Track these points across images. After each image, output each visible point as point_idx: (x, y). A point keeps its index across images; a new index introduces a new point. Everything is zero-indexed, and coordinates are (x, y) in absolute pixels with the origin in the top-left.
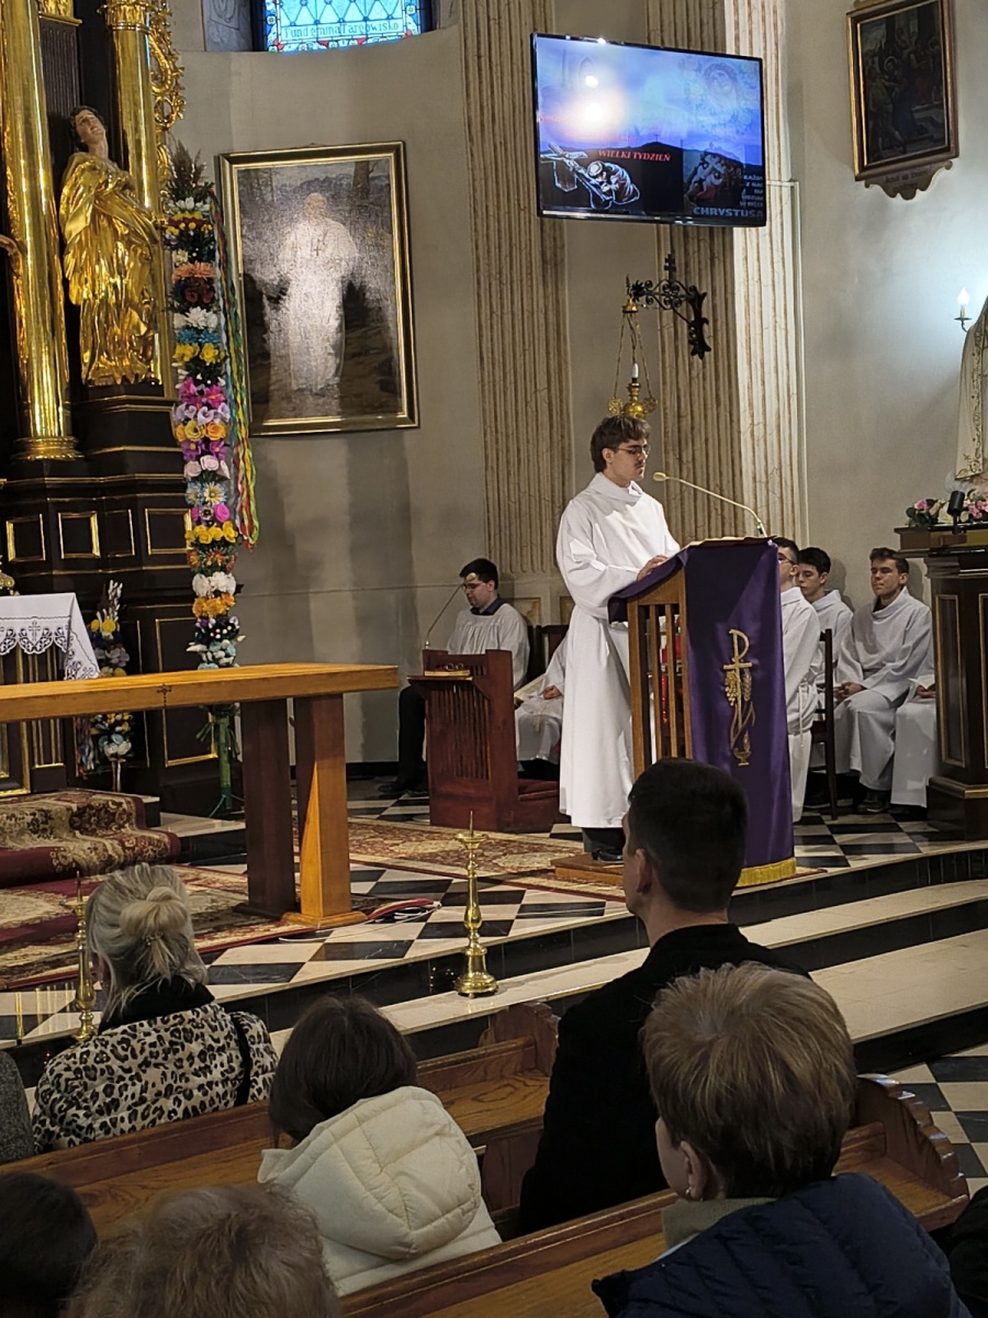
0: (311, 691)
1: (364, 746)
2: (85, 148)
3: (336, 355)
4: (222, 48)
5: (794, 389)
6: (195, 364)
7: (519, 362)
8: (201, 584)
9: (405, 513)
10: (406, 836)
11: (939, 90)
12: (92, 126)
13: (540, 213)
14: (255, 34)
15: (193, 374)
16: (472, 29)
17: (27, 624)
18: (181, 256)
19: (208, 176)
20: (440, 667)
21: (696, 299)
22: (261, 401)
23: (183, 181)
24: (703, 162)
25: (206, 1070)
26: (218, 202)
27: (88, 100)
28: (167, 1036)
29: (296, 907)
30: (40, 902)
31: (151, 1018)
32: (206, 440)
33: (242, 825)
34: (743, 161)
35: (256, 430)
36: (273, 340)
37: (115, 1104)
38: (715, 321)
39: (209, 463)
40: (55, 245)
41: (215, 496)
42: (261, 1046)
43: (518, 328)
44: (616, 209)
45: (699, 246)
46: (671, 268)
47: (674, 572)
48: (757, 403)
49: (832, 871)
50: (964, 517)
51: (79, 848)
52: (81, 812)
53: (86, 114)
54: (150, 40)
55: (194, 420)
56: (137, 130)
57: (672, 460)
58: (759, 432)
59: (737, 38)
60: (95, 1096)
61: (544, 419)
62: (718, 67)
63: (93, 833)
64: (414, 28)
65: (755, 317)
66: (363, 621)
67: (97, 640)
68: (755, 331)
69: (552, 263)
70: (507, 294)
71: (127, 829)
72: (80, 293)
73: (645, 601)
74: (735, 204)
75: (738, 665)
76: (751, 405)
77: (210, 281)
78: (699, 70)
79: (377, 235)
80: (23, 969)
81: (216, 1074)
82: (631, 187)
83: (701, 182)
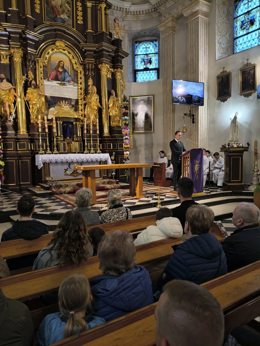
0: (139, 167)
1: (145, 175)
2: (112, 95)
3: (144, 123)
4: (131, 82)
5: (206, 128)
6: (125, 124)
7: (168, 124)
8: (125, 153)
9: (152, 144)
10: (151, 187)
11: (229, 88)
12: (113, 92)
13: (172, 104)
14: (135, 80)
15: (125, 125)
16: (164, 79)
17: (103, 157)
18: (124, 109)
19: (128, 99)
20: (156, 165)
21: (193, 116)
22: (134, 129)
23: (125, 99)
24: (195, 97)
25: (122, 215)
26: (129, 102)
27: (113, 89)
28: (117, 211)
29: (136, 195)
30: (103, 193)
31: (115, 208)
32: (126, 134)
33: (129, 184)
34: (201, 97)
35: (133, 133)
36: (136, 121)
37: (111, 219)
38: (196, 119)
39: (127, 137)
40: (108, 108)
41: (127, 141)
42: (129, 212)
43: (169, 119)
44: (183, 103)
45: (194, 108)
46: (190, 111)
47: (189, 153)
48: (201, 130)
49: (209, 194)
50: (230, 146)
51: (108, 186)
52: (109, 182)
53: (112, 90)
54: (121, 81)
55: (124, 132)
56: (119, 93)
57: (189, 138)
58: (201, 134)
59: (201, 80)
60: (108, 218)
61: (172, 132)
62: (198, 84)
63: (110, 184)
64: (156, 79)
65: (201, 118)
66: (146, 158)
67: (111, 160)
68: (201, 120)
69: (174, 111)
70: (167, 114)
71: (115, 184)
72: (111, 114)
73: (184, 156)
74: (200, 103)
75: (197, 166)
76: (200, 130)
77: (128, 113)
78: (195, 84)
79: (150, 107)
80: (101, 201)
81: (124, 216)
82: (185, 100)
83: (195, 100)
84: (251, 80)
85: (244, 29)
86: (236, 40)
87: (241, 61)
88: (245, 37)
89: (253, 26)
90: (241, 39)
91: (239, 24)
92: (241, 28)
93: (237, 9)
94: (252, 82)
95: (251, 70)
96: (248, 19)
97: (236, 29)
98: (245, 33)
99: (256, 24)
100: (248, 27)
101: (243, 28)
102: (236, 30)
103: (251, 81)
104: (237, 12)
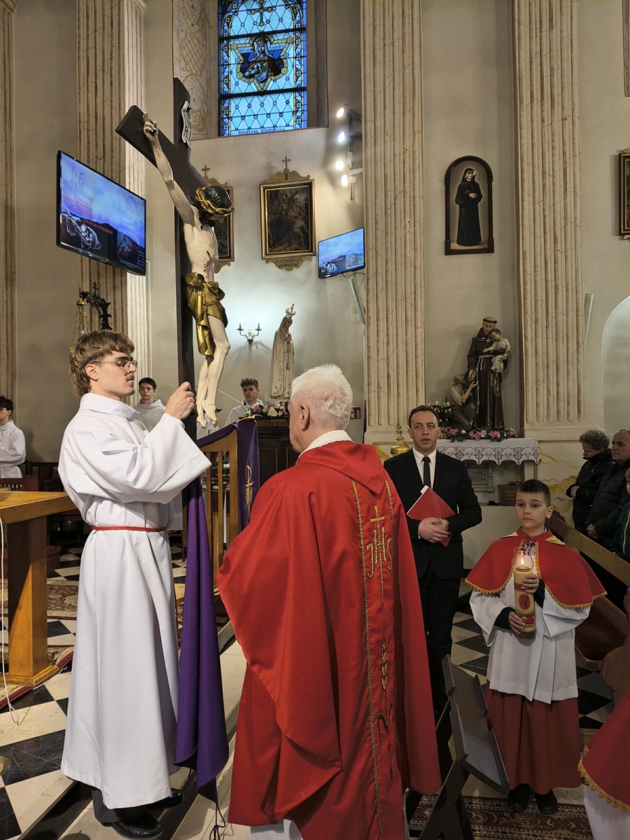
5: (146, 353)
21: (105, 305)
34: (138, 244)
38: (115, 316)
45: (106, 280)
46: (95, 288)
65: (134, 317)
68: (134, 324)
78: (124, 196)
82: (97, 242)
83: (123, 248)
84: (300, 223)
85: (251, 76)
86: (227, 101)
87: (262, 160)
88: (256, 101)
89: (277, 77)
90: (243, 103)
91: (233, 58)
92: (243, 70)
93: (226, 16)
94: (302, 228)
95: (297, 192)
96: (263, 52)
97: (227, 70)
98: (253, 87)
99: (287, 75)
100: (264, 74)
101: (247, 73)
102: (226, 74)
103: (298, 226)
104: (228, 24)
